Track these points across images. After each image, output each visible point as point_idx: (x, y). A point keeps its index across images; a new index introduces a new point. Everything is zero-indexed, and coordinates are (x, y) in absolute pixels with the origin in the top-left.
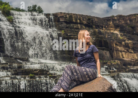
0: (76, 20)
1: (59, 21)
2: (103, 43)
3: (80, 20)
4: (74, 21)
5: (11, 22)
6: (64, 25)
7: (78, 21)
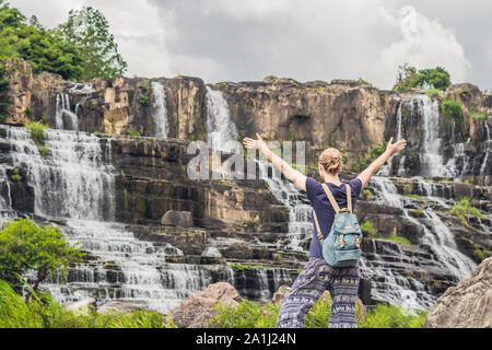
1: (120, 152)
2: (189, 193)
3: (156, 150)
4: (146, 152)
5: (45, 154)
7: (153, 152)
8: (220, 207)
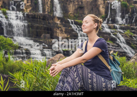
0: (37, 17)
1: (29, 17)
2: (49, 29)
3: (39, 16)
4: (36, 17)
6: (31, 19)
7: (38, 17)
8: (58, 33)
